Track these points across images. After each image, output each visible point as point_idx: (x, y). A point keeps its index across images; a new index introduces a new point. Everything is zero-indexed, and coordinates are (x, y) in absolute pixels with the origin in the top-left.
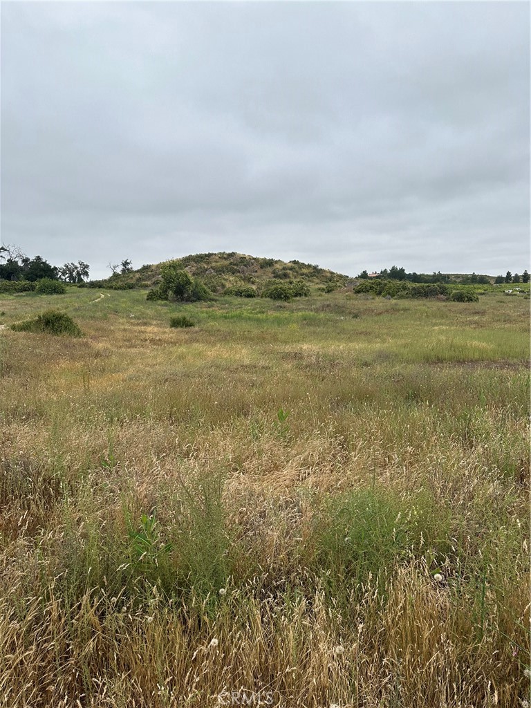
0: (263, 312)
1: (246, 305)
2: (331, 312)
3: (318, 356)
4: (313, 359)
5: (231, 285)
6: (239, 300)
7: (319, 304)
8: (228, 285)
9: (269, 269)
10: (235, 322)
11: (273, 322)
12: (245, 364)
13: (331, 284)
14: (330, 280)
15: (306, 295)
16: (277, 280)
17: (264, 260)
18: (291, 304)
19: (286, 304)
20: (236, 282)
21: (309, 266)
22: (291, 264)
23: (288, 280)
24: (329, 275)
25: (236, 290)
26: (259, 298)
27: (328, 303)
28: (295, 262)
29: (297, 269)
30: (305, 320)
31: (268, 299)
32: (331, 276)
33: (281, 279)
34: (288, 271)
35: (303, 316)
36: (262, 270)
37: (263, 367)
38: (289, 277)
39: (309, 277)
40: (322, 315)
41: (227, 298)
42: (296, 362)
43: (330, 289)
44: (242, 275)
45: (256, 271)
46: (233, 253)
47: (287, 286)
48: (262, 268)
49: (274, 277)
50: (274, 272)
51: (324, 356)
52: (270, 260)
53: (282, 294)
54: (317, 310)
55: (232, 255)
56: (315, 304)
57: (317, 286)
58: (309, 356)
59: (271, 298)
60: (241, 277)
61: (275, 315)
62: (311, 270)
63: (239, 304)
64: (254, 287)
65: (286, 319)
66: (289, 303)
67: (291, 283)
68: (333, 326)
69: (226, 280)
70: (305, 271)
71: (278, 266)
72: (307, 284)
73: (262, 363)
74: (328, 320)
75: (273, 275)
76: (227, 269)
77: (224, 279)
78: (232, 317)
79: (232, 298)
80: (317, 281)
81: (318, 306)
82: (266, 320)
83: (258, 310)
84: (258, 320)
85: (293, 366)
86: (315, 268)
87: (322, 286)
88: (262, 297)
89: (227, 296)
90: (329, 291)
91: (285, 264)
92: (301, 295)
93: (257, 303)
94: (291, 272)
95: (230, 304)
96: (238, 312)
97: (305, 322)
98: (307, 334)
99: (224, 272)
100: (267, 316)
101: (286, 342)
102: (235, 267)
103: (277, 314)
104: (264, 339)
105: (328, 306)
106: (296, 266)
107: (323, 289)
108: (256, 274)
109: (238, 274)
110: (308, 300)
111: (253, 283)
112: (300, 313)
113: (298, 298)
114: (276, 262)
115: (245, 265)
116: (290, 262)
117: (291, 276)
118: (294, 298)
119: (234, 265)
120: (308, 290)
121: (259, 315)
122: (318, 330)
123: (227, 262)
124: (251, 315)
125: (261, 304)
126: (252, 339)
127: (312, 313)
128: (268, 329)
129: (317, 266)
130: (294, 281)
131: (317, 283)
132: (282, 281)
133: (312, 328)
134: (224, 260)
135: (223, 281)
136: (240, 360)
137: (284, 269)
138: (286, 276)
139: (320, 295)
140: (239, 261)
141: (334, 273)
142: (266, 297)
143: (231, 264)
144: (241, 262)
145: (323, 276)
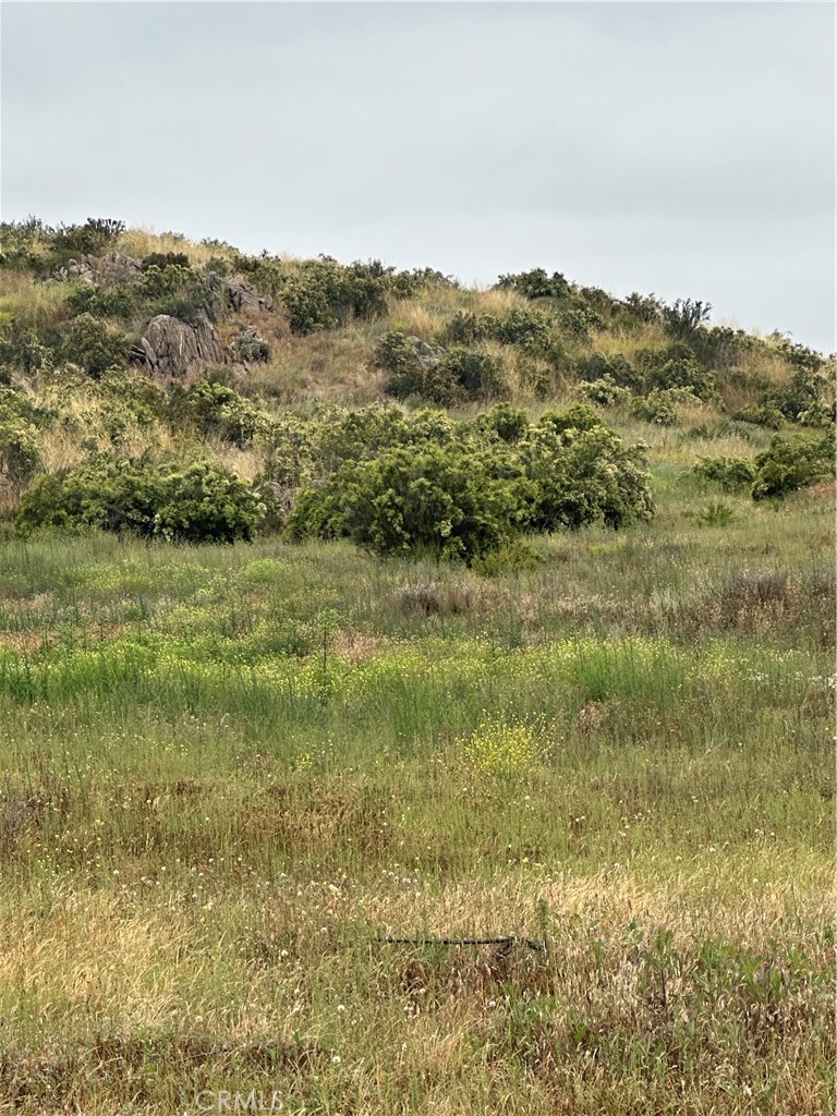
0: (299, 648)
1: (183, 593)
2: (789, 637)
3: (655, 958)
4: (625, 989)
5: (75, 456)
6: (134, 558)
7: (700, 583)
8: (55, 455)
9: (357, 337)
10: (84, 720)
11: (358, 721)
12: (125, 1032)
14: (792, 410)
15: (614, 518)
16: (409, 415)
17: (321, 271)
18: (503, 586)
19: (468, 582)
20: (115, 431)
21: (639, 311)
22: (509, 300)
23: (489, 410)
24: (779, 372)
25: (110, 489)
26: (276, 543)
27: (766, 570)
28: (535, 285)
29: (554, 333)
30: (597, 695)
31: (342, 549)
32: (798, 383)
33: (441, 401)
34: (491, 350)
35: (580, 667)
36: (304, 345)
37: (257, 1056)
38: (500, 391)
39: (638, 388)
40: (719, 661)
41: (46, 548)
42: (495, 1013)
43: (785, 470)
44: (159, 385)
45: (263, 354)
46: (94, 226)
47: (480, 452)
49: (394, 391)
50: (388, 357)
51: (706, 961)
52: (358, 271)
53: (436, 511)
54: (687, 627)
55: (88, 241)
56: (673, 581)
57: (699, 453)
58: (597, 963)
59: (364, 539)
60: (150, 396)
61: (383, 663)
62: (654, 340)
63: (129, 590)
64: (244, 466)
65: (461, 690)
66: (490, 573)
67: (509, 431)
68: (796, 740)
69: (41, 417)
70: (610, 345)
71: (416, 315)
72: (631, 436)
73: (258, 1024)
74: (770, 697)
75: (380, 376)
76: (51, 338)
77: (26, 411)
78: (71, 687)
79: (80, 547)
80: (696, 412)
81: (693, 597)
82: (313, 711)
83: (262, 629)
84: (255, 707)
85: (478, 1036)
86: (682, 324)
87: (737, 450)
88: (298, 536)
89: (46, 532)
90: (777, 489)
91: (469, 298)
92: (576, 516)
93: (262, 579)
94: (509, 354)
95: (65, 586)
96: (121, 645)
97: (595, 714)
98: (605, 804)
99: (29, 363)
100: (322, 678)
101: (444, 865)
102: (112, 328)
103: (399, 658)
104: (285, 840)
105: (769, 592)
106: (545, 311)
107: (740, 475)
108: (260, 373)
109: (134, 376)
110: (628, 552)
111: (237, 435)
112: (565, 652)
113: (557, 541)
114: (406, 286)
115: (181, 313)
116: (505, 283)
117: (512, 379)
118: (534, 542)
119: (104, 310)
120: (629, 480)
121: (269, 670)
122: (687, 766)
123: (46, 295)
124: (209, 671)
125: (284, 585)
126: (197, 848)
127: (644, 649)
128: (320, 769)
129: (697, 311)
130: (536, 417)
131: (699, 433)
132: (447, 420)
133: (642, 759)
135: (20, 429)
136: (92, 1006)
137: (460, 331)
138: (472, 381)
139: (719, 517)
140: (140, 280)
141: (815, 363)
142: (327, 534)
143: (79, 303)
144: (155, 290)
145: (739, 380)
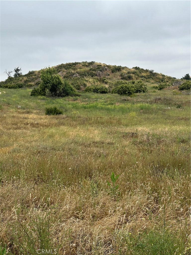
0: (112, 104)
1: (101, 98)
2: (161, 104)
3: (148, 135)
4: (145, 138)
5: (90, 85)
6: (96, 95)
7: (153, 98)
8: (88, 85)
9: (118, 73)
10: (91, 111)
11: (118, 111)
12: (96, 141)
13: (163, 84)
14: (162, 81)
15: (144, 92)
16: (123, 81)
17: (115, 66)
18: (133, 98)
19: (129, 98)
20: (94, 82)
21: (147, 71)
22: (134, 70)
23: (131, 81)
24: (161, 77)
25: (94, 88)
26: (110, 94)
27: (159, 97)
28: (136, 68)
29: (138, 73)
30: (142, 109)
31: (117, 94)
32: (163, 78)
33: (127, 80)
34: (132, 75)
35: (140, 106)
36: (113, 74)
37: (108, 143)
38: (132, 79)
39: (146, 79)
40: (154, 106)
41: (87, 94)
42: (132, 140)
43: (161, 87)
44: (99, 78)
45: (109, 75)
46: (92, 62)
47: (130, 85)
48: (113, 72)
49: (122, 79)
50: (121, 75)
51: (153, 135)
52: (118, 67)
53: (126, 91)
54: (151, 102)
55: (92, 63)
56: (150, 98)
57: (152, 85)
58: (142, 135)
59: (119, 93)
60: (98, 79)
61: (121, 106)
62: (148, 74)
63: (95, 98)
64: (107, 86)
65: (128, 108)
66: (131, 97)
67: (133, 83)
68: (162, 114)
69: (87, 81)
70: (144, 74)
71: (124, 71)
72: (145, 84)
73: (108, 140)
74: (159, 110)
75: (120, 77)
76: (88, 73)
77: (85, 80)
78: (90, 107)
79: (91, 94)
80: (152, 81)
81: (152, 99)
82: (114, 110)
83: (109, 102)
84: (108, 110)
85: (130, 142)
86: (151, 72)
87: (156, 85)
88: (112, 93)
89: (87, 92)
90: (160, 89)
91: (130, 69)
92: (140, 91)
93: (109, 97)
94: (134, 75)
95: (89, 98)
96: (95, 104)
97: (142, 111)
98: (143, 120)
99: (86, 76)
100: (115, 107)
101: (127, 125)
102: (94, 72)
103: (122, 105)
104: (111, 123)
105: (160, 99)
106: (137, 71)
107: (157, 87)
108: (109, 77)
109: (96, 77)
110: (145, 95)
111: (106, 83)
112: (139, 105)
113: (138, 94)
114: (123, 68)
115: (101, 71)
116: (133, 68)
117: (134, 78)
118: (136, 94)
119: (93, 70)
120: (145, 88)
121: (109, 106)
122: (151, 116)
123: (87, 69)
124: (103, 106)
125: (111, 98)
126: (102, 123)
127: (147, 104)
128: (114, 116)
129: (153, 71)
130: (136, 82)
131: (153, 83)
132: (127, 82)
133: (147, 115)
134: (86, 67)
135: (85, 82)
136: (92, 138)
137: (129, 73)
138: (130, 78)
139: (154, 92)
140: (97, 67)
141: (165, 76)
142: (115, 93)
143: (91, 70)
144: (98, 68)
145: (157, 78)
